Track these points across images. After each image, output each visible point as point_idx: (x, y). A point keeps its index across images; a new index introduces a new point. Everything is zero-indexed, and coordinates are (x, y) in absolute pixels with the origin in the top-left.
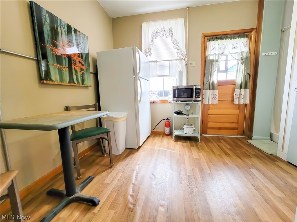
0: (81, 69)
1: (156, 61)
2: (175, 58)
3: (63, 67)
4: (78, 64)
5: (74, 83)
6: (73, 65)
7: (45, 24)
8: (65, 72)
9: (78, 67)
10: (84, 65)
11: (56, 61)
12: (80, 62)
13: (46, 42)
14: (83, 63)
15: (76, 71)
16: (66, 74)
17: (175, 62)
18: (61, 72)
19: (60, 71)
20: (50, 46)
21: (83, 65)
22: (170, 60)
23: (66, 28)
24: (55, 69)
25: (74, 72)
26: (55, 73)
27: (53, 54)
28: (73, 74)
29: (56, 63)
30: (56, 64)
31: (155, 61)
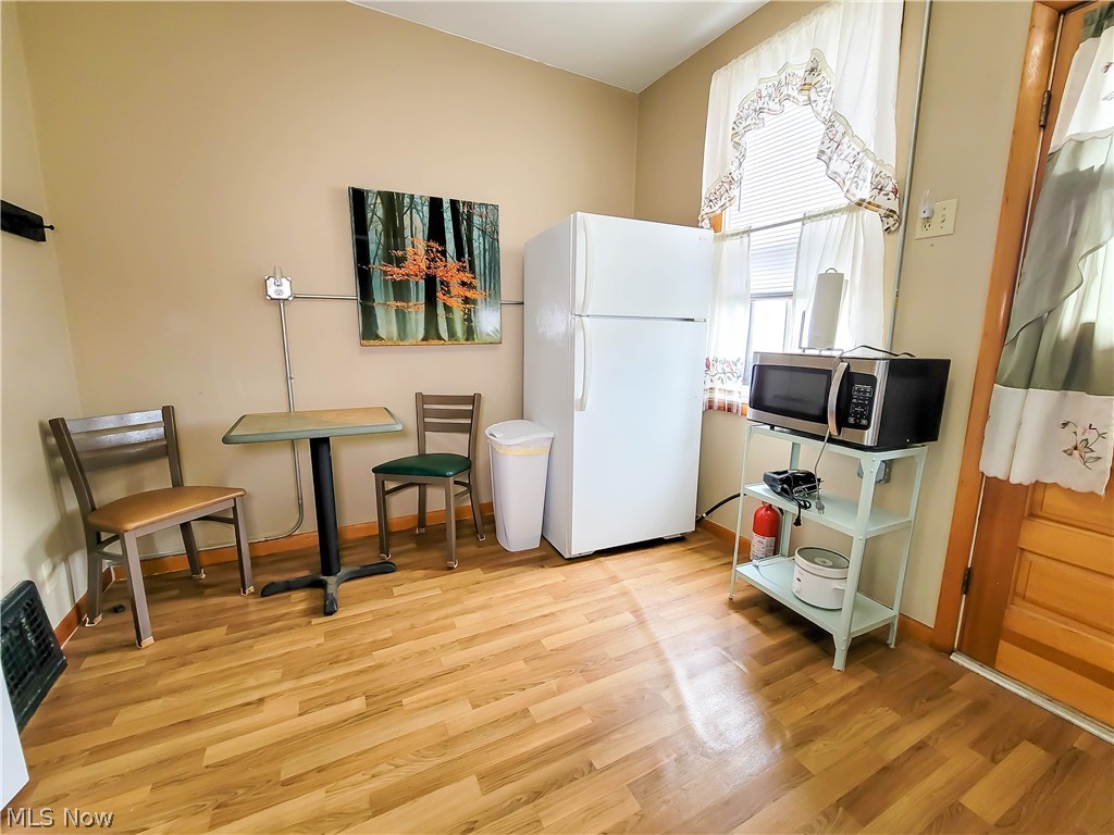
0: (466, 300)
1: (748, 232)
2: (825, 205)
3: (410, 304)
4: (456, 289)
5: (440, 338)
6: (439, 294)
7: (371, 221)
8: (413, 316)
9: (458, 296)
10: (479, 287)
11: (392, 295)
12: (463, 284)
13: (372, 261)
14: (477, 283)
15: (448, 309)
16: (417, 321)
17: (823, 224)
18: (404, 317)
19: (400, 315)
20: (380, 265)
21: (475, 287)
22: (804, 219)
23: (426, 209)
24: (387, 312)
25: (441, 311)
26: (389, 322)
27: (386, 281)
28: (439, 318)
29: (392, 299)
30: (392, 302)
31: (744, 232)
